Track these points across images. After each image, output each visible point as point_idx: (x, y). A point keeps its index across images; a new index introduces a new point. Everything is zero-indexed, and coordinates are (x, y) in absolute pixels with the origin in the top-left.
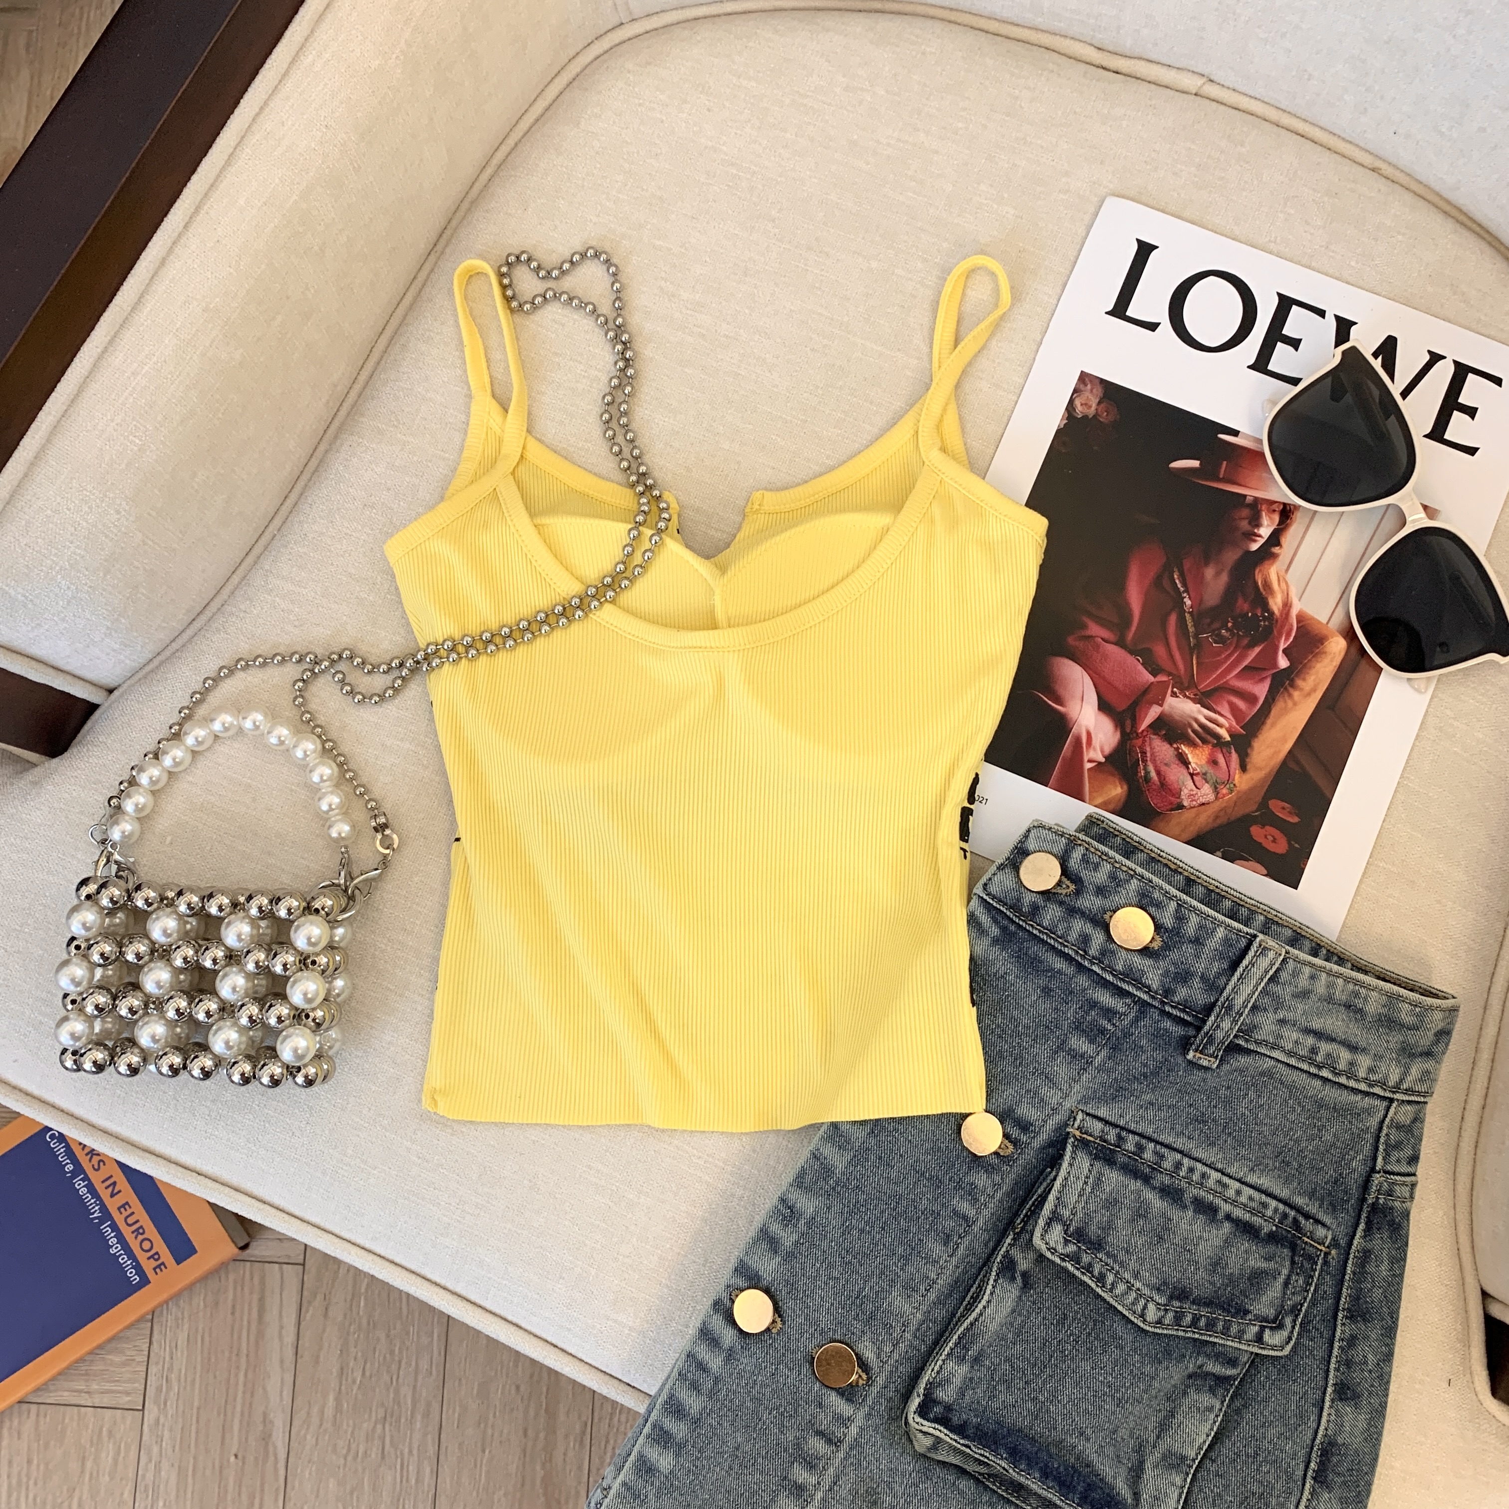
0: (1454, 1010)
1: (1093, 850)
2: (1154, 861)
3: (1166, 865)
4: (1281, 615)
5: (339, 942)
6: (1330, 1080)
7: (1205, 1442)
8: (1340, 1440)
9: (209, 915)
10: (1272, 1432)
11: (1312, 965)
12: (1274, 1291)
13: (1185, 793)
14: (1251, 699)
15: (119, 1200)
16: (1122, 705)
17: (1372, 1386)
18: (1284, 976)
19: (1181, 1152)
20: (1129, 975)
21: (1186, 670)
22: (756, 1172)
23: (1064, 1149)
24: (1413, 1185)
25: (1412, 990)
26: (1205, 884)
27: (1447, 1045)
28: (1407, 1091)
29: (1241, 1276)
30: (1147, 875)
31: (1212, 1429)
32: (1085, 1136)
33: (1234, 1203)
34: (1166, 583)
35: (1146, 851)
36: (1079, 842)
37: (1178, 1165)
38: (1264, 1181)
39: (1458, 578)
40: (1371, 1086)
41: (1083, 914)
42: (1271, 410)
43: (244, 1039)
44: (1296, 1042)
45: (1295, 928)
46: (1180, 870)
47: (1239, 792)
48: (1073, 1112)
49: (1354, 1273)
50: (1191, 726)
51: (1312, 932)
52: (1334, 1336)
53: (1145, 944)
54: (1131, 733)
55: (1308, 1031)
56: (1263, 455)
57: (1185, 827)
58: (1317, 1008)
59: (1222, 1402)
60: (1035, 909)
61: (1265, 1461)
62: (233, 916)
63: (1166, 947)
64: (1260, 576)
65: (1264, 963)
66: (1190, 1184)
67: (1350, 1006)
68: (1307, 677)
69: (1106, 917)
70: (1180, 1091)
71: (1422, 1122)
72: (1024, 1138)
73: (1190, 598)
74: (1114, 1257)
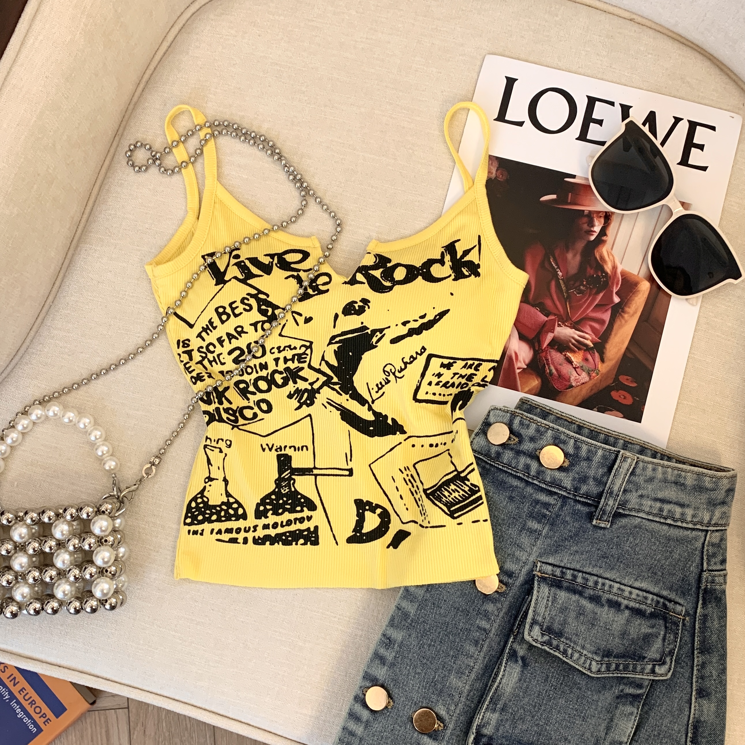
0: (734, 477)
1: (525, 418)
2: (560, 419)
3: (566, 420)
4: (612, 273)
5: (118, 527)
6: (672, 525)
7: (631, 732)
8: (702, 719)
9: (44, 523)
10: (666, 721)
11: (653, 463)
12: (658, 644)
13: (572, 378)
14: (601, 322)
15: (19, 687)
16: (531, 336)
17: (717, 688)
18: (638, 471)
19: (597, 576)
20: (554, 483)
21: (563, 310)
22: (367, 620)
23: (533, 584)
24: (725, 576)
25: (710, 469)
26: (589, 427)
27: (733, 496)
28: (716, 525)
29: (639, 639)
30: (556, 427)
31: (634, 724)
32: (543, 575)
33: (629, 599)
34: (547, 265)
35: (554, 414)
36: (517, 414)
37: (596, 583)
38: (644, 585)
39: (705, 239)
40: (695, 525)
41: (524, 453)
42: (591, 161)
43: (73, 589)
44: (651, 506)
45: (641, 445)
46: (574, 422)
47: (602, 374)
48: (535, 563)
49: (700, 628)
50: (570, 341)
51: (651, 445)
52: (693, 664)
53: (560, 465)
54: (539, 350)
55: (656, 500)
56: (590, 186)
57: (576, 398)
58: (660, 486)
59: (638, 709)
60: (498, 455)
61: (664, 737)
62: (57, 522)
63: (572, 465)
64: (598, 254)
65: (626, 465)
66: (604, 592)
67: (677, 483)
68: (631, 305)
69: (537, 453)
70: (591, 542)
71: (726, 540)
72: (511, 581)
73: (561, 271)
74: (570, 639)
